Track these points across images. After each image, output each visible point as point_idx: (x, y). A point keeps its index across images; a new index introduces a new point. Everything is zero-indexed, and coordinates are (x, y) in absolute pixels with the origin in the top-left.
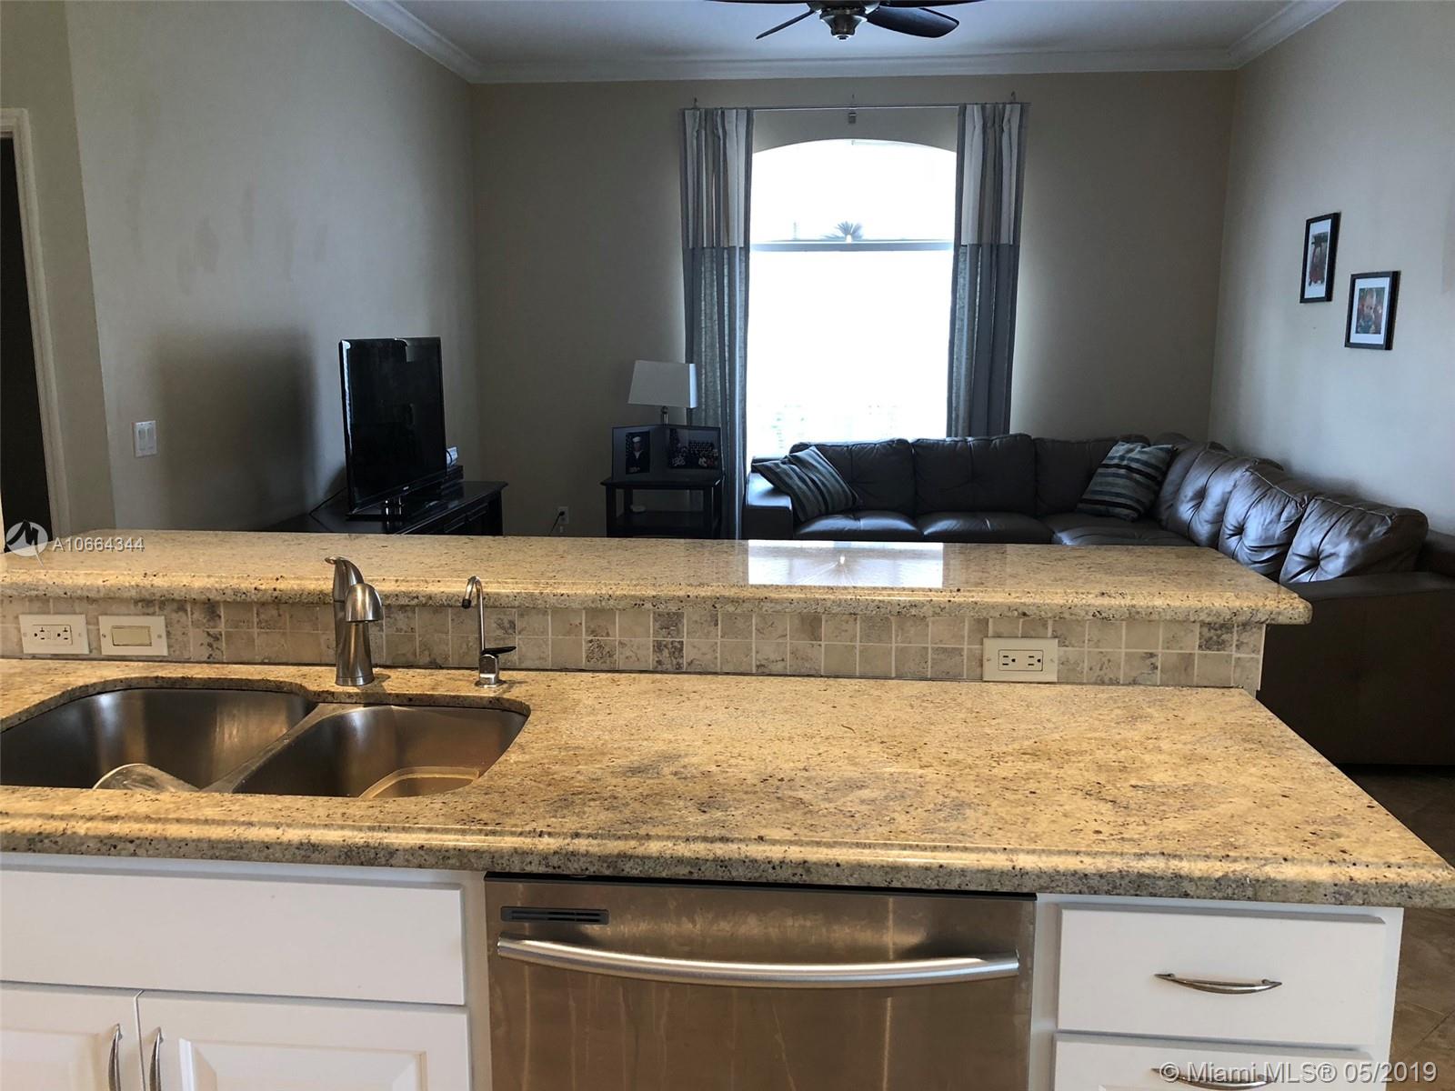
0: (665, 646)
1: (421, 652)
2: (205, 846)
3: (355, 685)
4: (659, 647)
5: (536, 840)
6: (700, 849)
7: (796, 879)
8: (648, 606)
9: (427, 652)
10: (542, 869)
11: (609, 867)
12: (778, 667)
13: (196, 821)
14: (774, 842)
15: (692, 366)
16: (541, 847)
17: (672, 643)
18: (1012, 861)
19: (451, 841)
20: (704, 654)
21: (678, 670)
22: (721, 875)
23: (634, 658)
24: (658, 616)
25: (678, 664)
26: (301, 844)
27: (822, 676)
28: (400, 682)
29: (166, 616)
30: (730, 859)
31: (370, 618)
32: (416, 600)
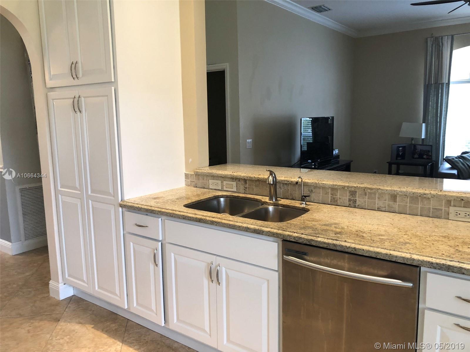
0: (352, 200)
1: (290, 196)
2: (228, 225)
3: (273, 201)
4: (350, 200)
5: (293, 234)
6: (330, 241)
7: (352, 252)
8: (346, 188)
9: (291, 196)
10: (294, 240)
11: (308, 242)
12: (384, 209)
13: (227, 220)
14: (349, 242)
15: (424, 125)
16: (294, 235)
17: (353, 199)
18: (411, 256)
19: (275, 231)
20: (362, 203)
21: (355, 207)
22: (334, 248)
23: (343, 202)
24: (350, 192)
25: (355, 205)
26: (246, 227)
27: (397, 213)
28: (283, 202)
29: (236, 182)
30: (337, 244)
31: (272, 183)
32: (288, 182)
